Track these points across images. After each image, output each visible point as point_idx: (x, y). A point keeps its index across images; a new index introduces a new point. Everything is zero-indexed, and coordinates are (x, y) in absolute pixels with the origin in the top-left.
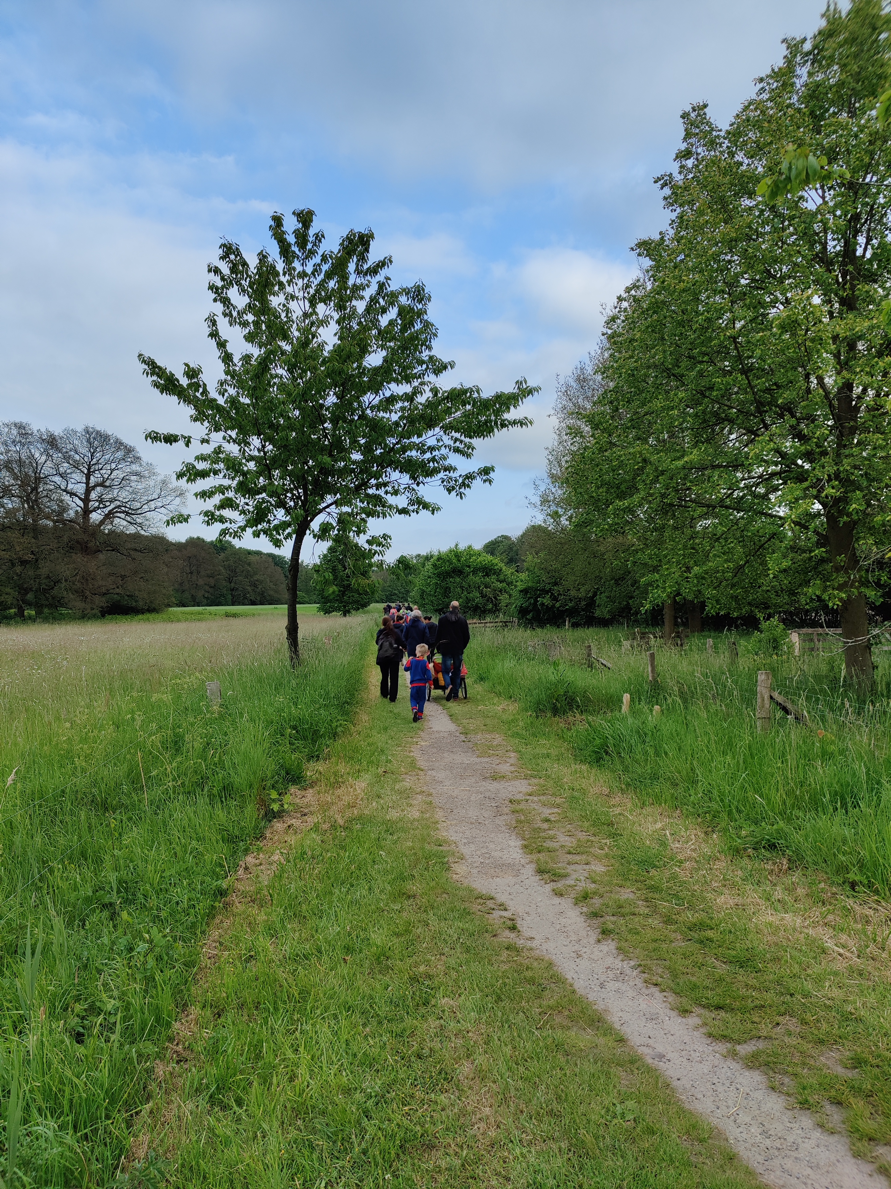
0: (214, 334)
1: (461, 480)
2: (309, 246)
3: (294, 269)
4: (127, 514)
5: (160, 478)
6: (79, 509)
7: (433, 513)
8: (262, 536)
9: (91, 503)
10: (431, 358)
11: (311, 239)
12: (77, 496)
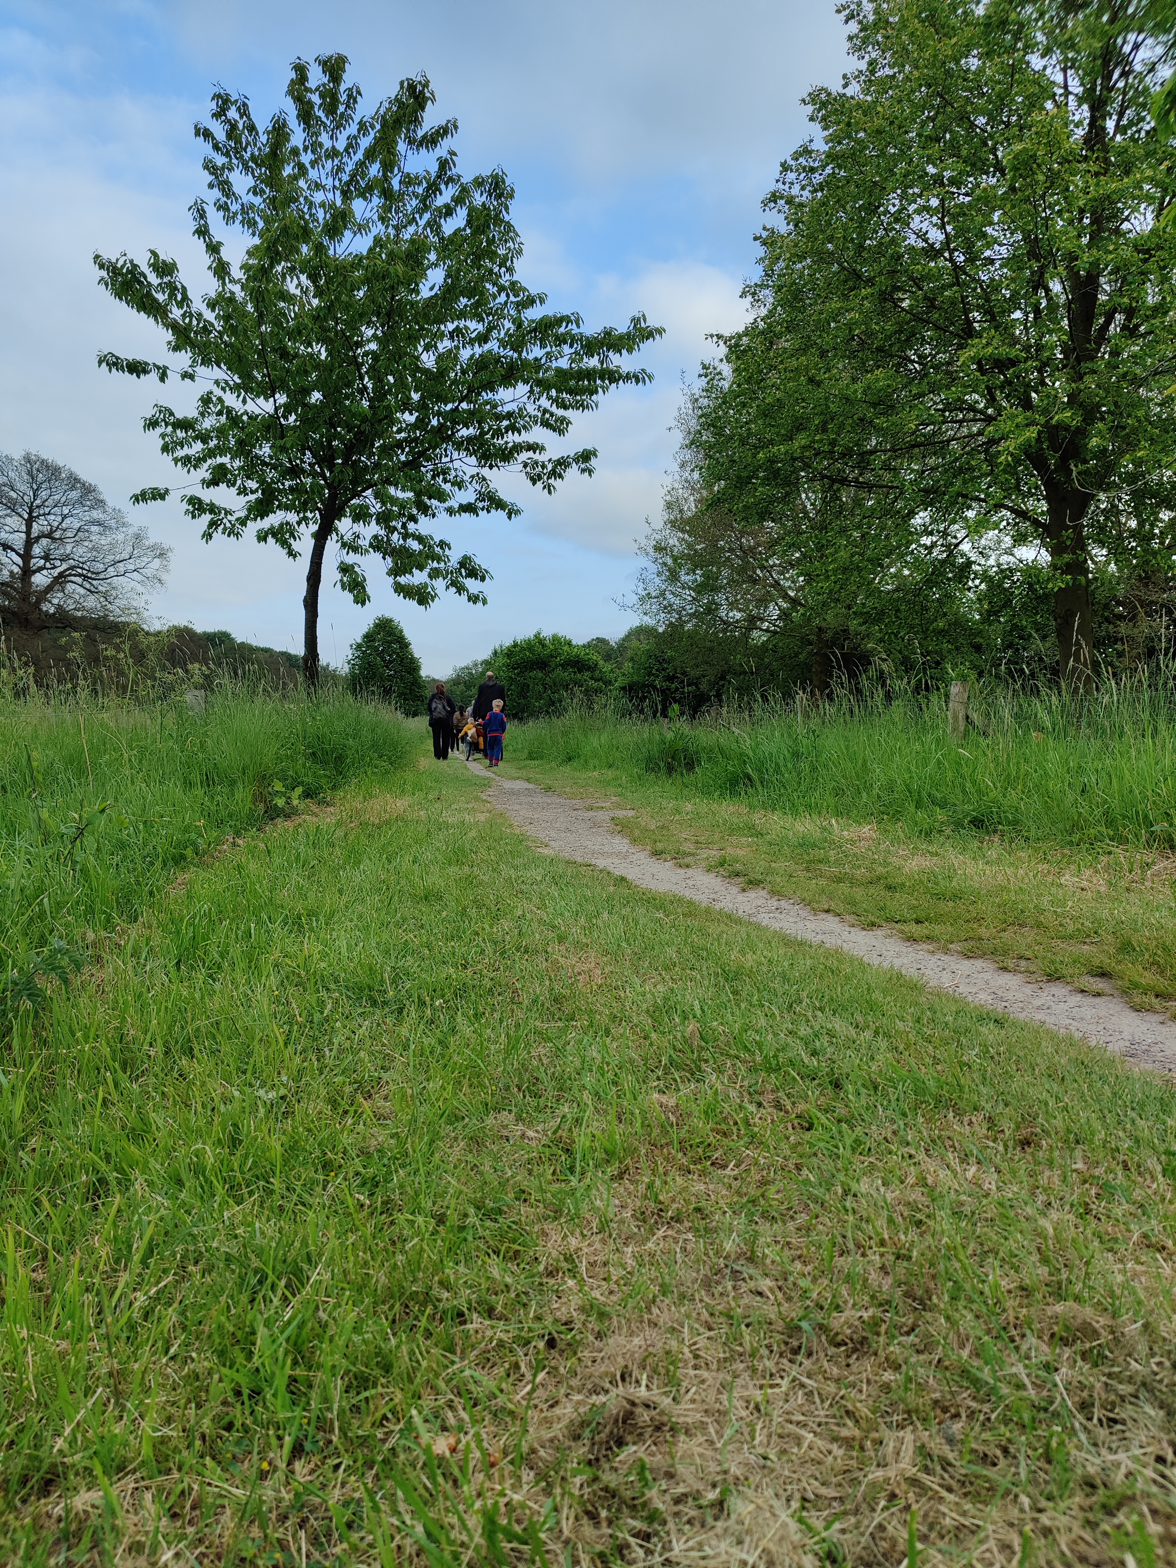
0: (202, 232)
1: (550, 467)
2: (342, 108)
3: (321, 145)
4: (85, 578)
5: (131, 531)
6: (16, 570)
7: (510, 518)
8: (270, 539)
9: (33, 561)
10: (513, 284)
11: (343, 98)
12: (13, 550)
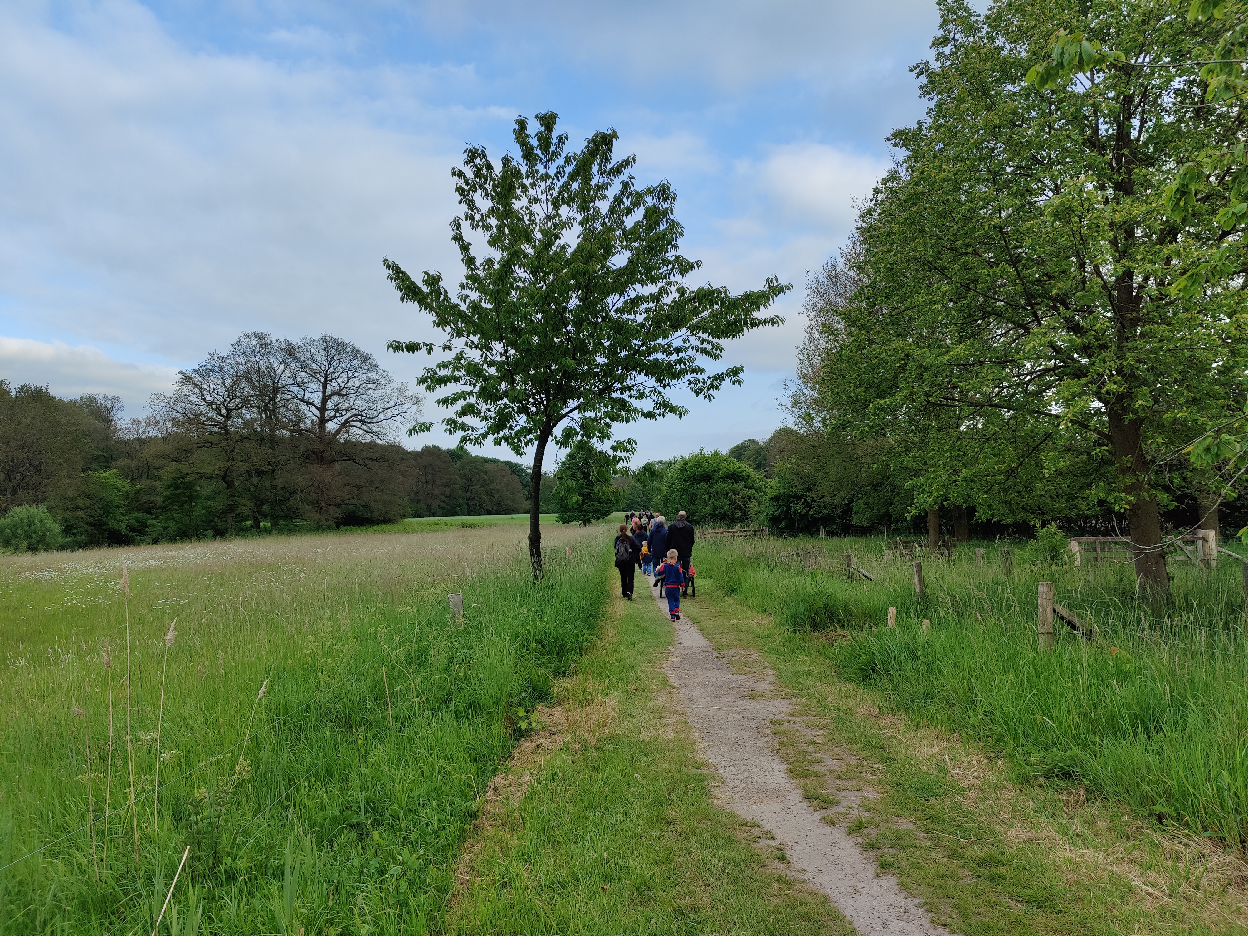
0: (458, 238)
1: (709, 382)
2: (553, 148)
3: (537, 172)
4: (363, 422)
5: (396, 386)
6: (315, 418)
7: (680, 417)
8: (503, 443)
9: (327, 412)
10: (677, 258)
11: (554, 141)
12: (313, 405)
